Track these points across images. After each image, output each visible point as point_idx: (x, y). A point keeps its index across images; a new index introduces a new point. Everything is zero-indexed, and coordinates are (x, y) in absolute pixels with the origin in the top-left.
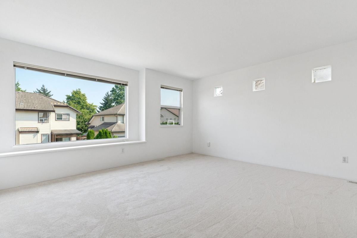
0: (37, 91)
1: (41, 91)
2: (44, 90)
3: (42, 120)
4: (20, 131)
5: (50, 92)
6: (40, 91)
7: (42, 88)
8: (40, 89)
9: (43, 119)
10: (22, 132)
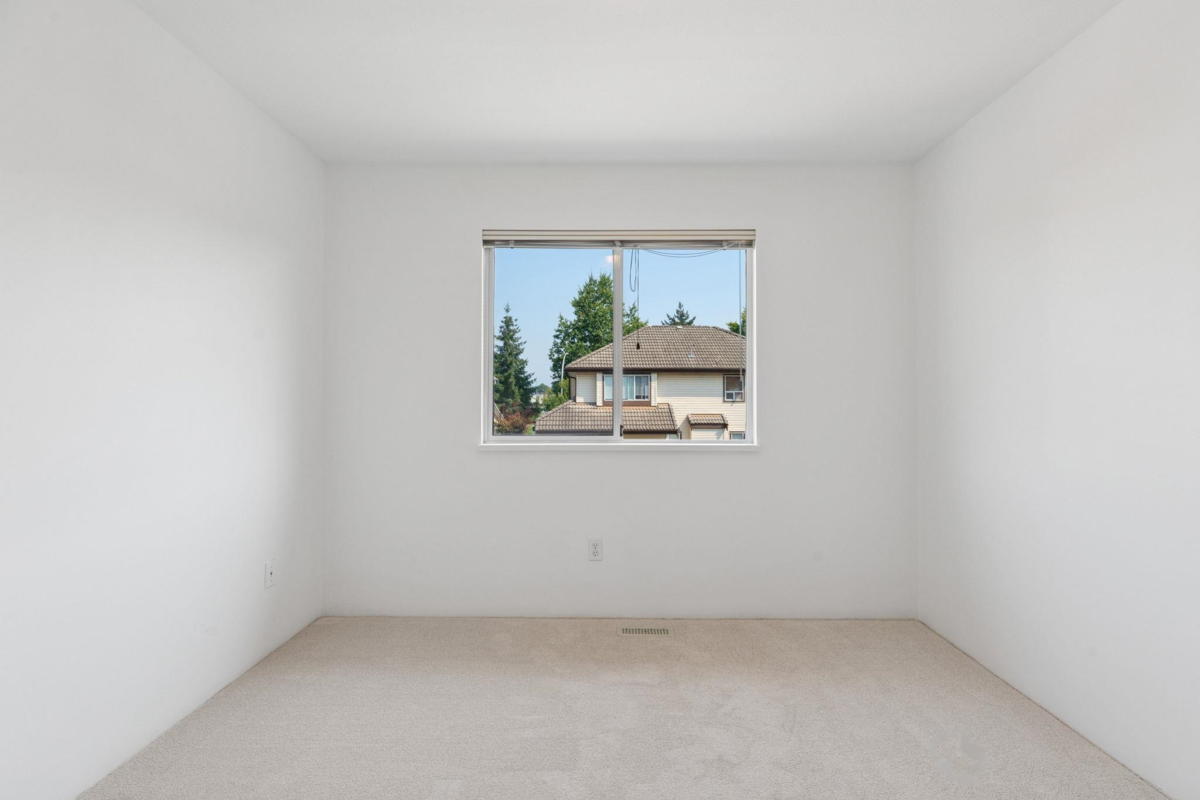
0: (668, 321)
1: (677, 320)
2: (682, 316)
3: (730, 396)
4: (693, 422)
5: (694, 318)
6: (673, 320)
7: (678, 312)
8: (673, 314)
9: (734, 392)
10: (696, 424)
